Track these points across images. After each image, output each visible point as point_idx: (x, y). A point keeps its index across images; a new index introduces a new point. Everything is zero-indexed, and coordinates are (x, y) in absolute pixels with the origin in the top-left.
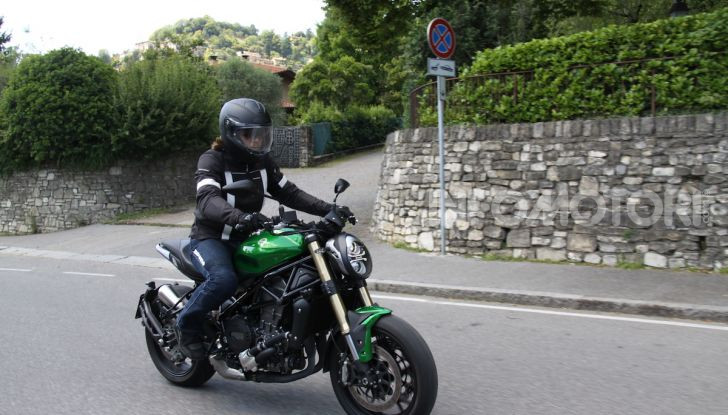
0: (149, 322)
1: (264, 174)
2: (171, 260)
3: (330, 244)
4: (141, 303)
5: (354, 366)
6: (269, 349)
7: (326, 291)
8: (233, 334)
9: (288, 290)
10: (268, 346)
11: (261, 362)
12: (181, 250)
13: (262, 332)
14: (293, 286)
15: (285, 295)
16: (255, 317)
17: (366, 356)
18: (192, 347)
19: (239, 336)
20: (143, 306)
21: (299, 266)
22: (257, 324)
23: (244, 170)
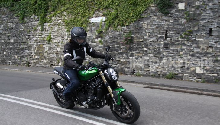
0: (54, 91)
1: (85, 48)
2: (58, 74)
3: (106, 71)
4: (51, 85)
5: (116, 106)
6: (91, 102)
7: (106, 86)
8: (80, 97)
9: (95, 85)
10: (91, 101)
11: (89, 105)
12: (61, 72)
13: (89, 96)
14: (96, 84)
15: (94, 86)
16: (86, 92)
17: (119, 103)
18: (69, 101)
19: (82, 98)
20: (52, 86)
21: (97, 78)
22: (87, 94)
23: (79, 49)
